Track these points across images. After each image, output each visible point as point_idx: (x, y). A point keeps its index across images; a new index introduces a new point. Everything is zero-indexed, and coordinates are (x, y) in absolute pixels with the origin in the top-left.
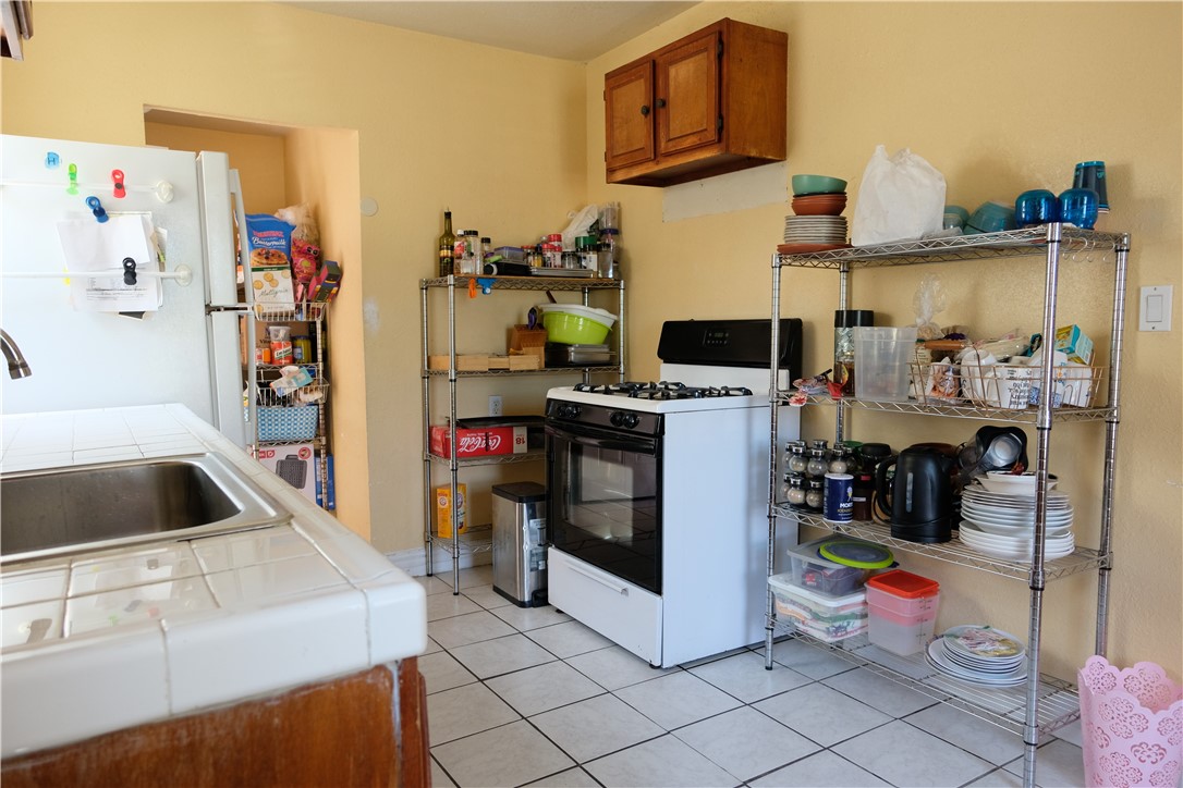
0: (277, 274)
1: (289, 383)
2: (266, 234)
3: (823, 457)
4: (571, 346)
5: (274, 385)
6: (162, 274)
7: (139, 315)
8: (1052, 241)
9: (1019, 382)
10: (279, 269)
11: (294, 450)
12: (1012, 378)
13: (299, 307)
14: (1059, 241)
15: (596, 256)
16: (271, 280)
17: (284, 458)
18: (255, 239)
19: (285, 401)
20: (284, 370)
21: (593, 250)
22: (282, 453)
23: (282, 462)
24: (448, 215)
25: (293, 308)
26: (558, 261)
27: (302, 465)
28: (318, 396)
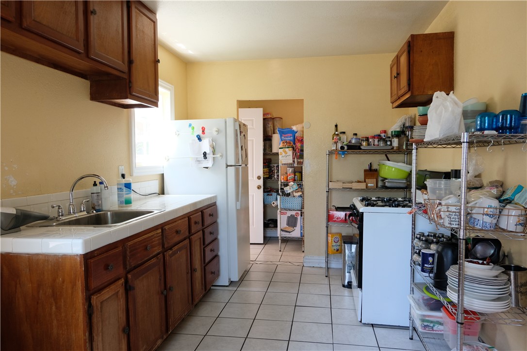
0: (287, 150)
1: (290, 189)
2: (287, 135)
3: (425, 241)
4: (386, 179)
5: (285, 189)
6: (214, 156)
7: (207, 168)
8: (464, 142)
9: (452, 213)
10: (288, 148)
11: (294, 213)
12: (448, 211)
13: (294, 161)
14: (467, 142)
15: (397, 139)
16: (285, 152)
17: (290, 215)
18: (283, 137)
19: (288, 195)
20: (290, 184)
21: (396, 137)
22: (289, 213)
23: (289, 217)
24: (336, 126)
25: (292, 162)
26: (376, 143)
27: (296, 219)
28: (300, 193)
